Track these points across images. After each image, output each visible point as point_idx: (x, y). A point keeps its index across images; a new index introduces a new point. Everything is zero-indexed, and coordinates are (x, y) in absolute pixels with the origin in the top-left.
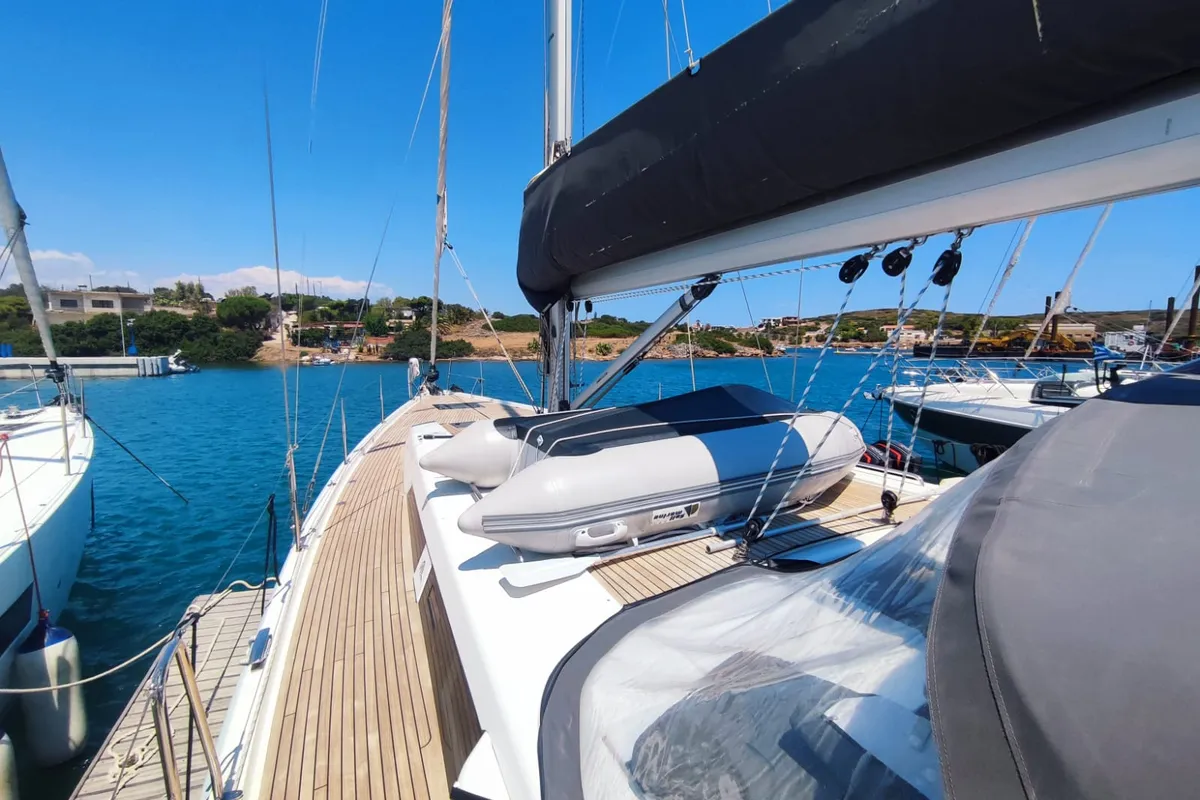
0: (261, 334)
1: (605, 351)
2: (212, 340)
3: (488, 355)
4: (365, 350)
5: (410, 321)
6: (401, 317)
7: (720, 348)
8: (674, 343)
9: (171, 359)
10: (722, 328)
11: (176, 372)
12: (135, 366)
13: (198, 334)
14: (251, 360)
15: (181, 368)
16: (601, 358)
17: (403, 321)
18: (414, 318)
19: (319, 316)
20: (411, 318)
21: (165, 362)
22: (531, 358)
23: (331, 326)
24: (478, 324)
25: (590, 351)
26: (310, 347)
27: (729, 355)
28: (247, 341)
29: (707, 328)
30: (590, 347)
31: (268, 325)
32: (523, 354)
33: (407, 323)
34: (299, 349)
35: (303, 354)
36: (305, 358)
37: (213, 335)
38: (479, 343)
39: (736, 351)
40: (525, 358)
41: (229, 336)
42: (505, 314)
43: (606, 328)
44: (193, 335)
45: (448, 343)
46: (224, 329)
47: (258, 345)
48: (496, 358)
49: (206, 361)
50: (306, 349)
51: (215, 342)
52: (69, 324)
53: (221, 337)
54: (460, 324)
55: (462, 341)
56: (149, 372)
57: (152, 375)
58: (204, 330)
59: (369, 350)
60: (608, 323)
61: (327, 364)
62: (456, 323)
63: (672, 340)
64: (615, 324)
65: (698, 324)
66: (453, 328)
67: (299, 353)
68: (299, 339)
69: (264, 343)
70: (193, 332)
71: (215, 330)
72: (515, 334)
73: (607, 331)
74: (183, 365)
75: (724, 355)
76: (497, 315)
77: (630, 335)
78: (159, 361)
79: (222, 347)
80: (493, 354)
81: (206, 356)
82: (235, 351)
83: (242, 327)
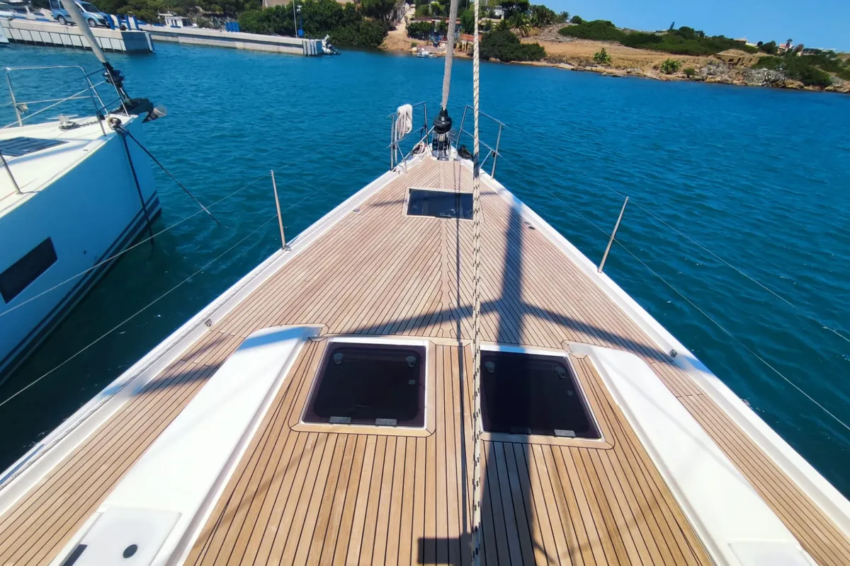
0: (388, 24)
1: (670, 69)
2: (356, 27)
3: (556, 62)
4: (458, 46)
5: (499, 21)
6: (492, 16)
7: (808, 78)
8: (753, 67)
9: (324, 42)
10: (817, 51)
11: (327, 54)
12: (301, 46)
13: (349, 21)
14: (379, 47)
15: (328, 51)
16: (664, 76)
17: (492, 20)
18: (503, 18)
19: (430, 10)
20: (500, 17)
21: (319, 44)
22: (594, 68)
23: (437, 21)
24: (556, 28)
25: (655, 68)
26: (419, 39)
27: (817, 88)
28: (378, 29)
29: (798, 50)
30: (656, 63)
31: (395, 16)
32: (588, 64)
33: (495, 22)
34: (412, 40)
35: (414, 45)
36: (414, 49)
37: (358, 22)
38: (551, 49)
39: (830, 84)
40: (588, 68)
41: (369, 24)
42: (583, 19)
43: (681, 42)
44: (346, 22)
45: (524, 46)
46: (366, 18)
47: (385, 34)
48: (562, 65)
49: (352, 45)
50: (417, 41)
51: (358, 30)
52: (278, 7)
53: (362, 25)
54: (540, 27)
55: (537, 45)
56: (309, 53)
57: (311, 55)
58: (352, 18)
59: (461, 47)
60: (684, 37)
61: (426, 57)
62: (536, 25)
63: (753, 63)
64: (692, 38)
65: (788, 45)
66: (532, 31)
67: (411, 44)
68: (413, 32)
69: (389, 32)
70: (345, 19)
71: (359, 19)
72: (586, 42)
73: (680, 47)
74: (330, 48)
75: (811, 88)
76: (577, 20)
77: (706, 54)
78: (315, 43)
79: (362, 34)
80: (561, 61)
81: (352, 40)
82: (370, 38)
83: (377, 17)
